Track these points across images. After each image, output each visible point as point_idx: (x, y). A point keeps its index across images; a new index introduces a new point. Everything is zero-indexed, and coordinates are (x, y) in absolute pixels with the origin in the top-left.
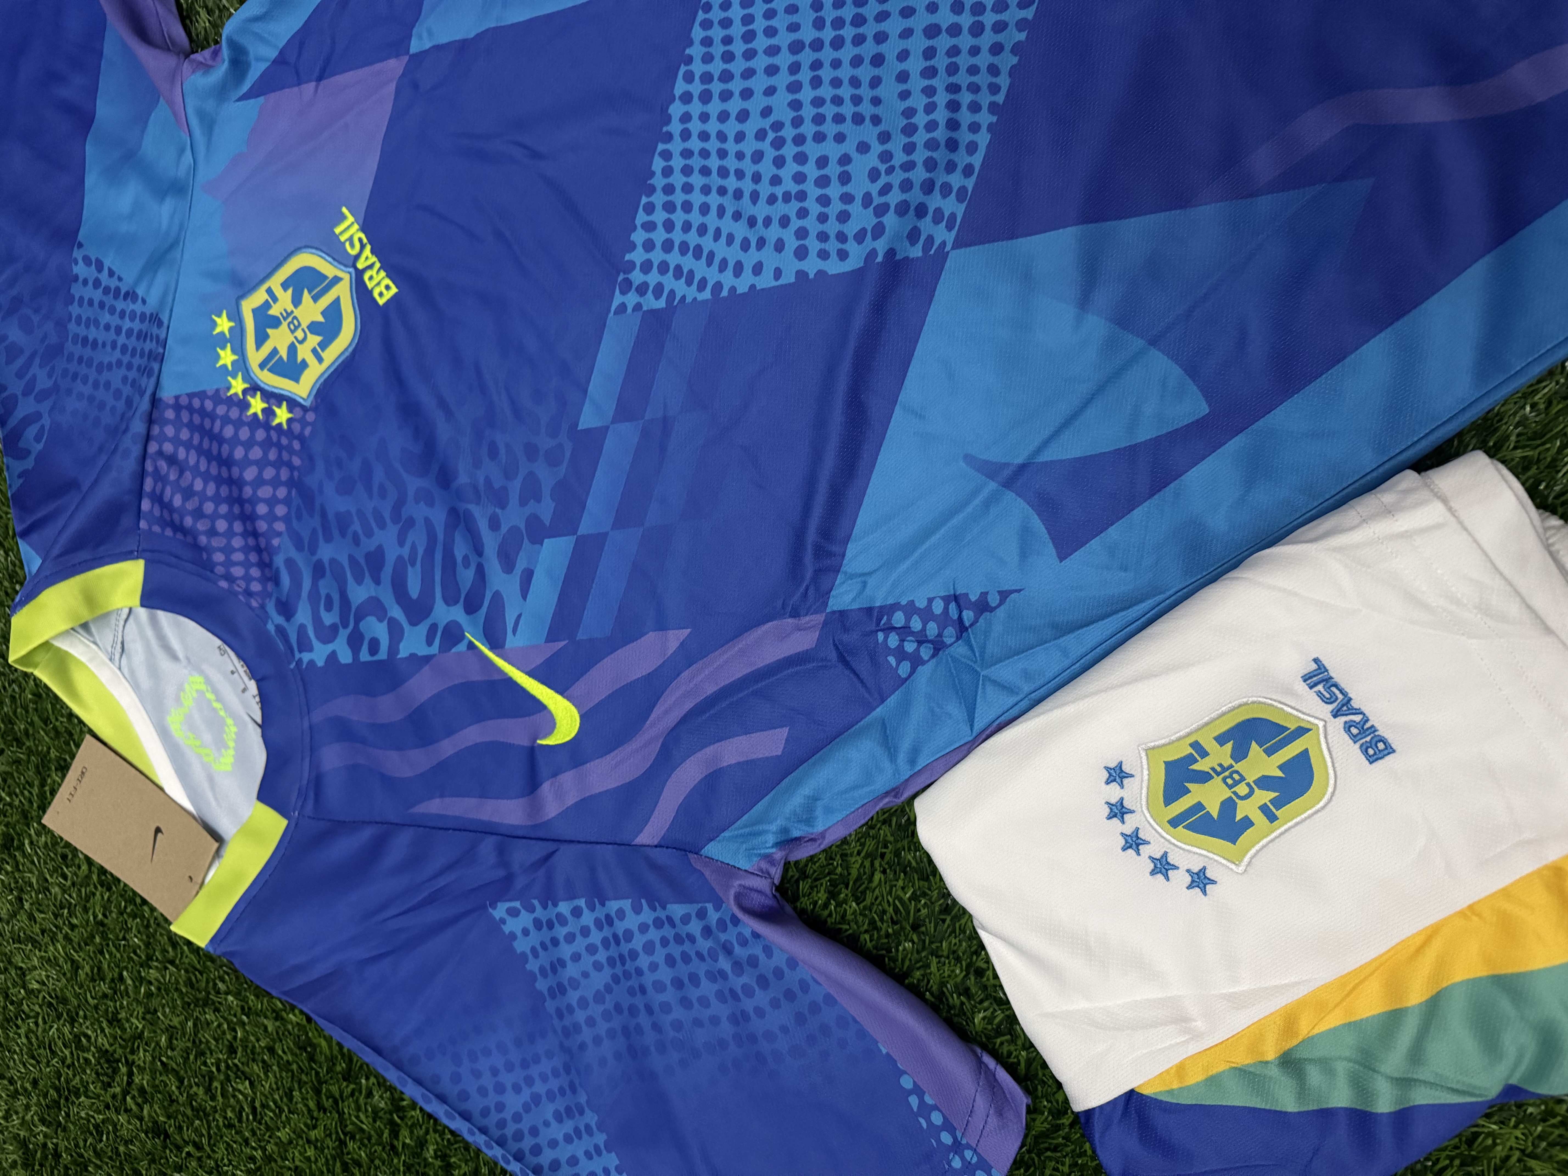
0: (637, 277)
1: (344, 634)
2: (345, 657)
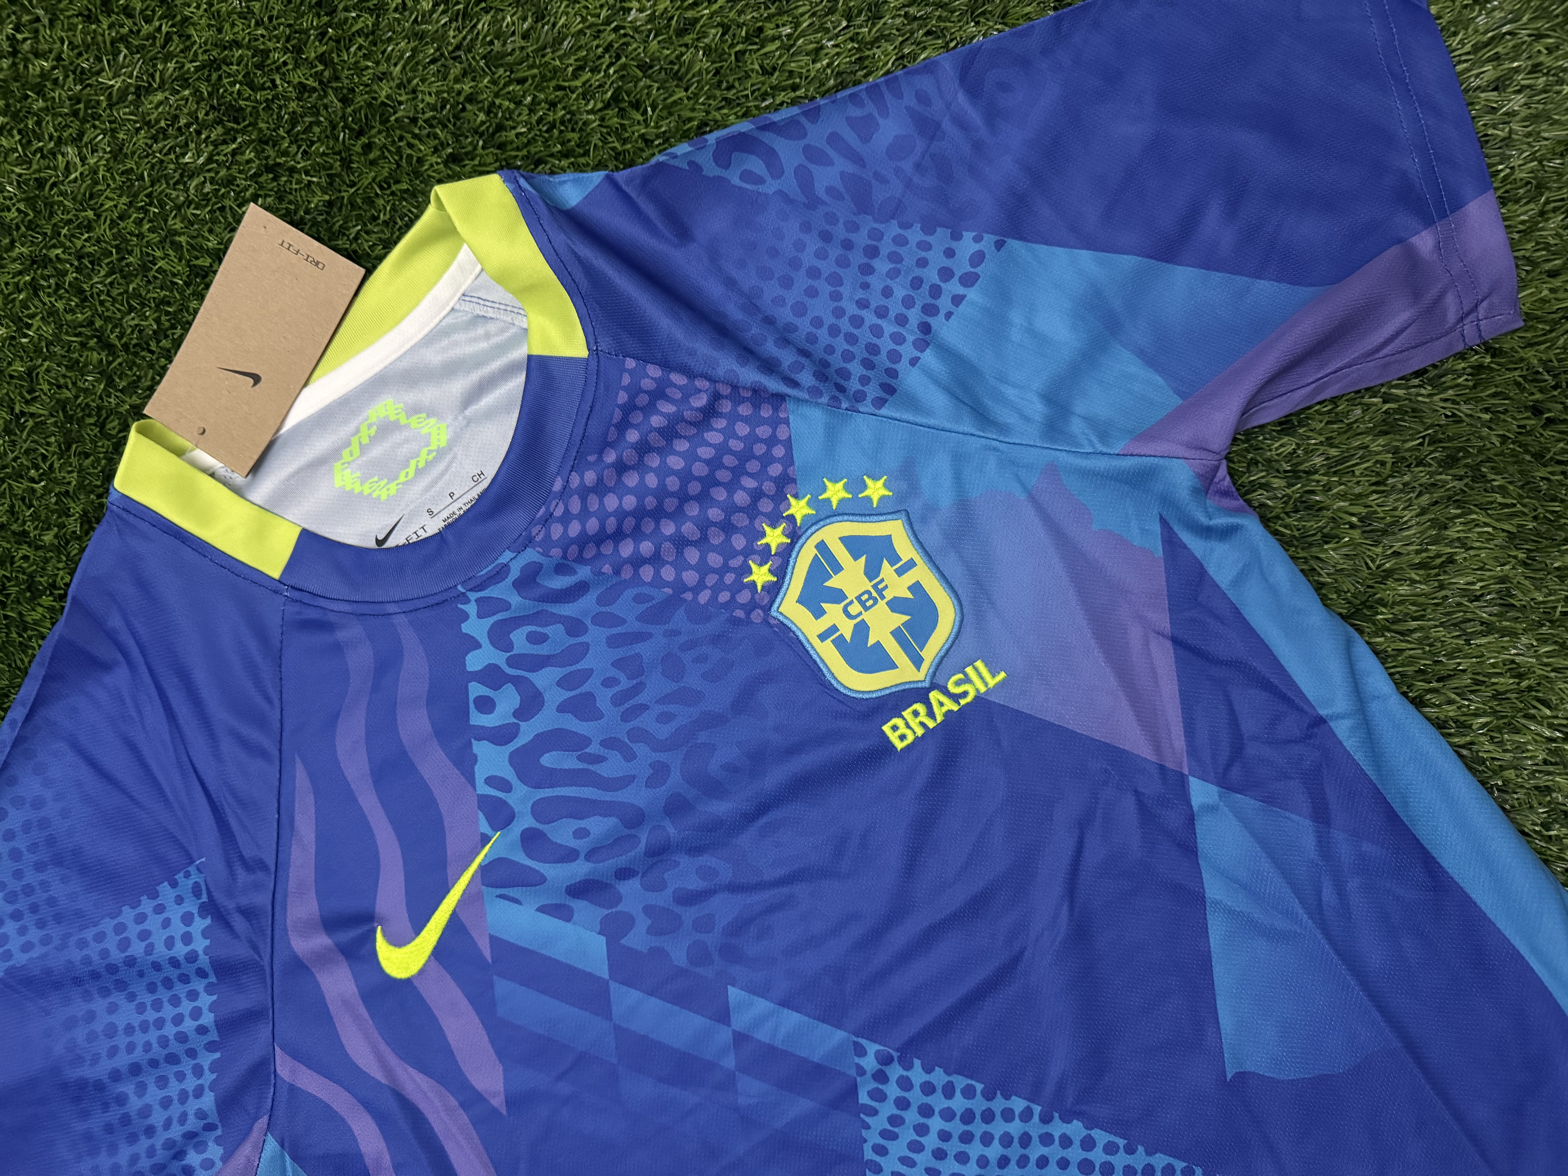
0: (895, 1072)
1: (499, 658)
2: (475, 661)
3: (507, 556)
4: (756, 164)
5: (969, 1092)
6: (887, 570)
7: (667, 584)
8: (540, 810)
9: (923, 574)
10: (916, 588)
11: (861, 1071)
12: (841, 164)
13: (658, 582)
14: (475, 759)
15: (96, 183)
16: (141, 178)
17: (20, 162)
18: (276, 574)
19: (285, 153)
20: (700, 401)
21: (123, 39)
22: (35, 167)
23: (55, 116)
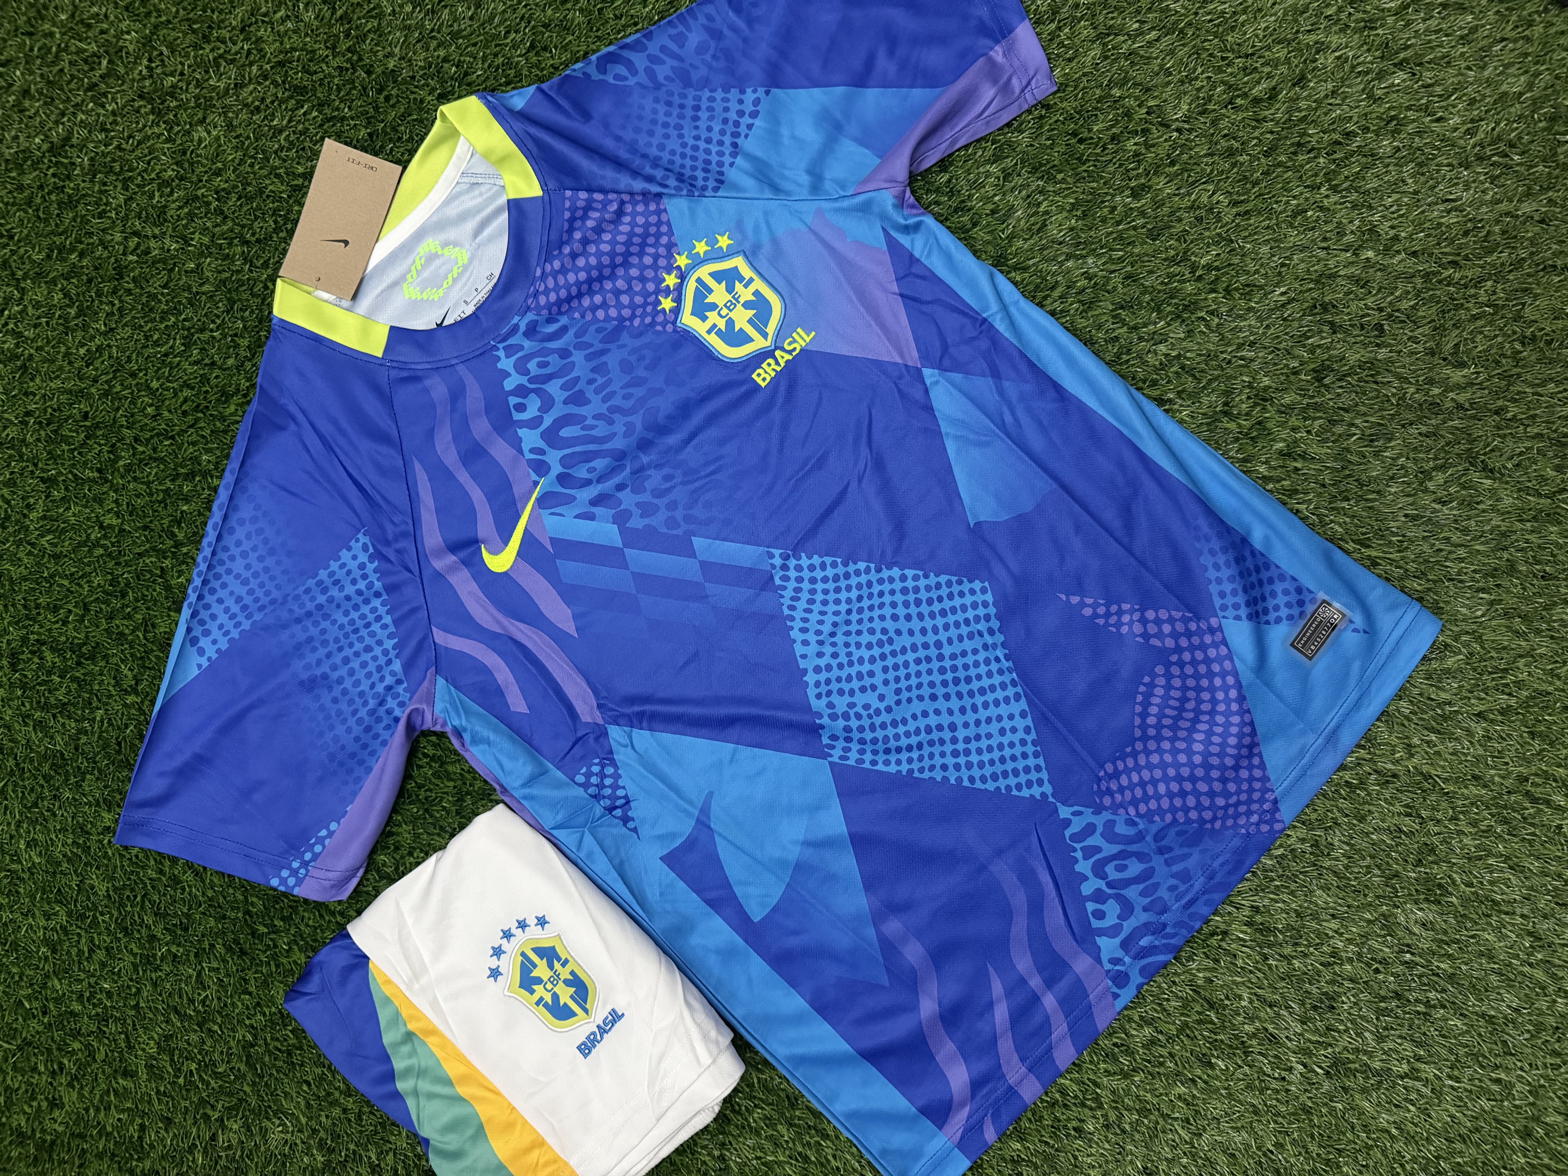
0: (792, 563)
1: (523, 380)
2: (509, 384)
3: (516, 319)
4: (621, 70)
5: (834, 565)
6: (738, 286)
7: (614, 319)
8: (563, 461)
9: (759, 285)
10: (757, 293)
11: (773, 566)
12: (670, 62)
13: (608, 318)
14: (520, 439)
15: (220, 146)
16: (248, 138)
17: (167, 141)
18: (379, 354)
19: (338, 109)
20: (614, 207)
21: (221, 56)
22: (179, 142)
23: (185, 110)
